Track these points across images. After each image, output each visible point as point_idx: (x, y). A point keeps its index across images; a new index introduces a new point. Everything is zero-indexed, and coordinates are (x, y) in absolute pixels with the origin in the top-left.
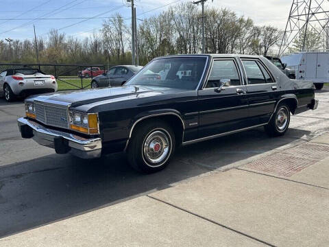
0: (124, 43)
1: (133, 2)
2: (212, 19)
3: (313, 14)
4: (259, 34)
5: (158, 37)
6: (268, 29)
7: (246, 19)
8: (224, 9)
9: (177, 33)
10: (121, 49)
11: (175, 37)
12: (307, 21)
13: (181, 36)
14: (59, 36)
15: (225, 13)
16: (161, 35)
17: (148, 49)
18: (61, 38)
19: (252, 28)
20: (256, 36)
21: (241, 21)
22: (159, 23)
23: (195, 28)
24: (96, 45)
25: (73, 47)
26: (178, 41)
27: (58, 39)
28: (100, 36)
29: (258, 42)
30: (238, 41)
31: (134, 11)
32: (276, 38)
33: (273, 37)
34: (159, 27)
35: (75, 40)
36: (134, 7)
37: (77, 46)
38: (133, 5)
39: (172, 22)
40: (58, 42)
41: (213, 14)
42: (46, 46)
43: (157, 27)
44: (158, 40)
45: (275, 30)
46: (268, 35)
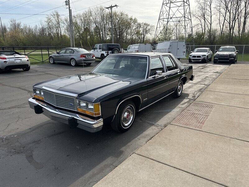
0: (61, 29)
1: (69, 6)
2: (115, 17)
3: (171, 18)
4: (140, 27)
5: (83, 26)
6: (145, 24)
7: (133, 18)
8: (121, 11)
9: (94, 24)
10: (59, 32)
11: (93, 27)
12: (168, 22)
13: (97, 26)
14: (17, 24)
15: (122, 14)
16: (84, 25)
17: (77, 33)
18: (19, 25)
19: (137, 23)
20: (139, 28)
21: (131, 19)
22: (82, 18)
23: (105, 22)
24: (43, 30)
25: (27, 31)
26: (95, 29)
27: (17, 26)
28: (45, 25)
29: (140, 31)
30: (129, 31)
31: (70, 11)
32: (149, 30)
33: (147, 29)
34: (83, 20)
35: (28, 27)
36: (71, 9)
37: (30, 30)
38: (69, 7)
39: (91, 18)
40: (17, 27)
41: (115, 14)
42: (8, 30)
43: (81, 20)
44: (83, 28)
45: (149, 25)
46: (145, 28)
